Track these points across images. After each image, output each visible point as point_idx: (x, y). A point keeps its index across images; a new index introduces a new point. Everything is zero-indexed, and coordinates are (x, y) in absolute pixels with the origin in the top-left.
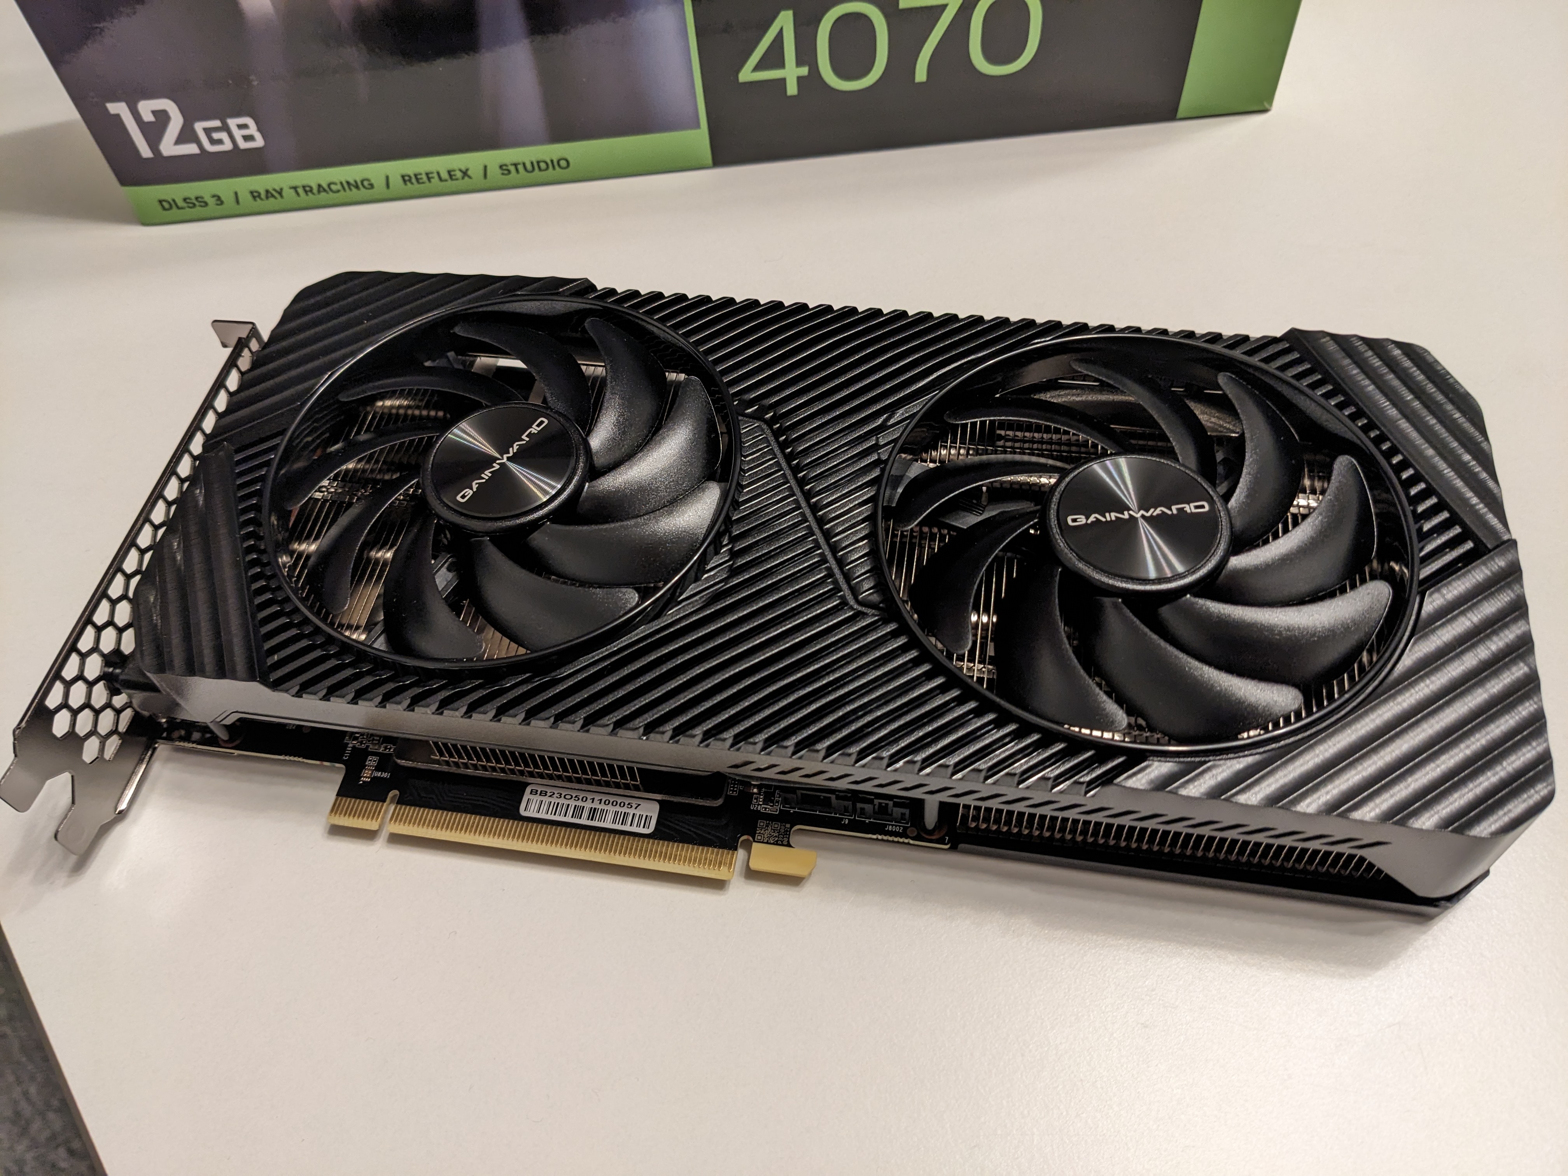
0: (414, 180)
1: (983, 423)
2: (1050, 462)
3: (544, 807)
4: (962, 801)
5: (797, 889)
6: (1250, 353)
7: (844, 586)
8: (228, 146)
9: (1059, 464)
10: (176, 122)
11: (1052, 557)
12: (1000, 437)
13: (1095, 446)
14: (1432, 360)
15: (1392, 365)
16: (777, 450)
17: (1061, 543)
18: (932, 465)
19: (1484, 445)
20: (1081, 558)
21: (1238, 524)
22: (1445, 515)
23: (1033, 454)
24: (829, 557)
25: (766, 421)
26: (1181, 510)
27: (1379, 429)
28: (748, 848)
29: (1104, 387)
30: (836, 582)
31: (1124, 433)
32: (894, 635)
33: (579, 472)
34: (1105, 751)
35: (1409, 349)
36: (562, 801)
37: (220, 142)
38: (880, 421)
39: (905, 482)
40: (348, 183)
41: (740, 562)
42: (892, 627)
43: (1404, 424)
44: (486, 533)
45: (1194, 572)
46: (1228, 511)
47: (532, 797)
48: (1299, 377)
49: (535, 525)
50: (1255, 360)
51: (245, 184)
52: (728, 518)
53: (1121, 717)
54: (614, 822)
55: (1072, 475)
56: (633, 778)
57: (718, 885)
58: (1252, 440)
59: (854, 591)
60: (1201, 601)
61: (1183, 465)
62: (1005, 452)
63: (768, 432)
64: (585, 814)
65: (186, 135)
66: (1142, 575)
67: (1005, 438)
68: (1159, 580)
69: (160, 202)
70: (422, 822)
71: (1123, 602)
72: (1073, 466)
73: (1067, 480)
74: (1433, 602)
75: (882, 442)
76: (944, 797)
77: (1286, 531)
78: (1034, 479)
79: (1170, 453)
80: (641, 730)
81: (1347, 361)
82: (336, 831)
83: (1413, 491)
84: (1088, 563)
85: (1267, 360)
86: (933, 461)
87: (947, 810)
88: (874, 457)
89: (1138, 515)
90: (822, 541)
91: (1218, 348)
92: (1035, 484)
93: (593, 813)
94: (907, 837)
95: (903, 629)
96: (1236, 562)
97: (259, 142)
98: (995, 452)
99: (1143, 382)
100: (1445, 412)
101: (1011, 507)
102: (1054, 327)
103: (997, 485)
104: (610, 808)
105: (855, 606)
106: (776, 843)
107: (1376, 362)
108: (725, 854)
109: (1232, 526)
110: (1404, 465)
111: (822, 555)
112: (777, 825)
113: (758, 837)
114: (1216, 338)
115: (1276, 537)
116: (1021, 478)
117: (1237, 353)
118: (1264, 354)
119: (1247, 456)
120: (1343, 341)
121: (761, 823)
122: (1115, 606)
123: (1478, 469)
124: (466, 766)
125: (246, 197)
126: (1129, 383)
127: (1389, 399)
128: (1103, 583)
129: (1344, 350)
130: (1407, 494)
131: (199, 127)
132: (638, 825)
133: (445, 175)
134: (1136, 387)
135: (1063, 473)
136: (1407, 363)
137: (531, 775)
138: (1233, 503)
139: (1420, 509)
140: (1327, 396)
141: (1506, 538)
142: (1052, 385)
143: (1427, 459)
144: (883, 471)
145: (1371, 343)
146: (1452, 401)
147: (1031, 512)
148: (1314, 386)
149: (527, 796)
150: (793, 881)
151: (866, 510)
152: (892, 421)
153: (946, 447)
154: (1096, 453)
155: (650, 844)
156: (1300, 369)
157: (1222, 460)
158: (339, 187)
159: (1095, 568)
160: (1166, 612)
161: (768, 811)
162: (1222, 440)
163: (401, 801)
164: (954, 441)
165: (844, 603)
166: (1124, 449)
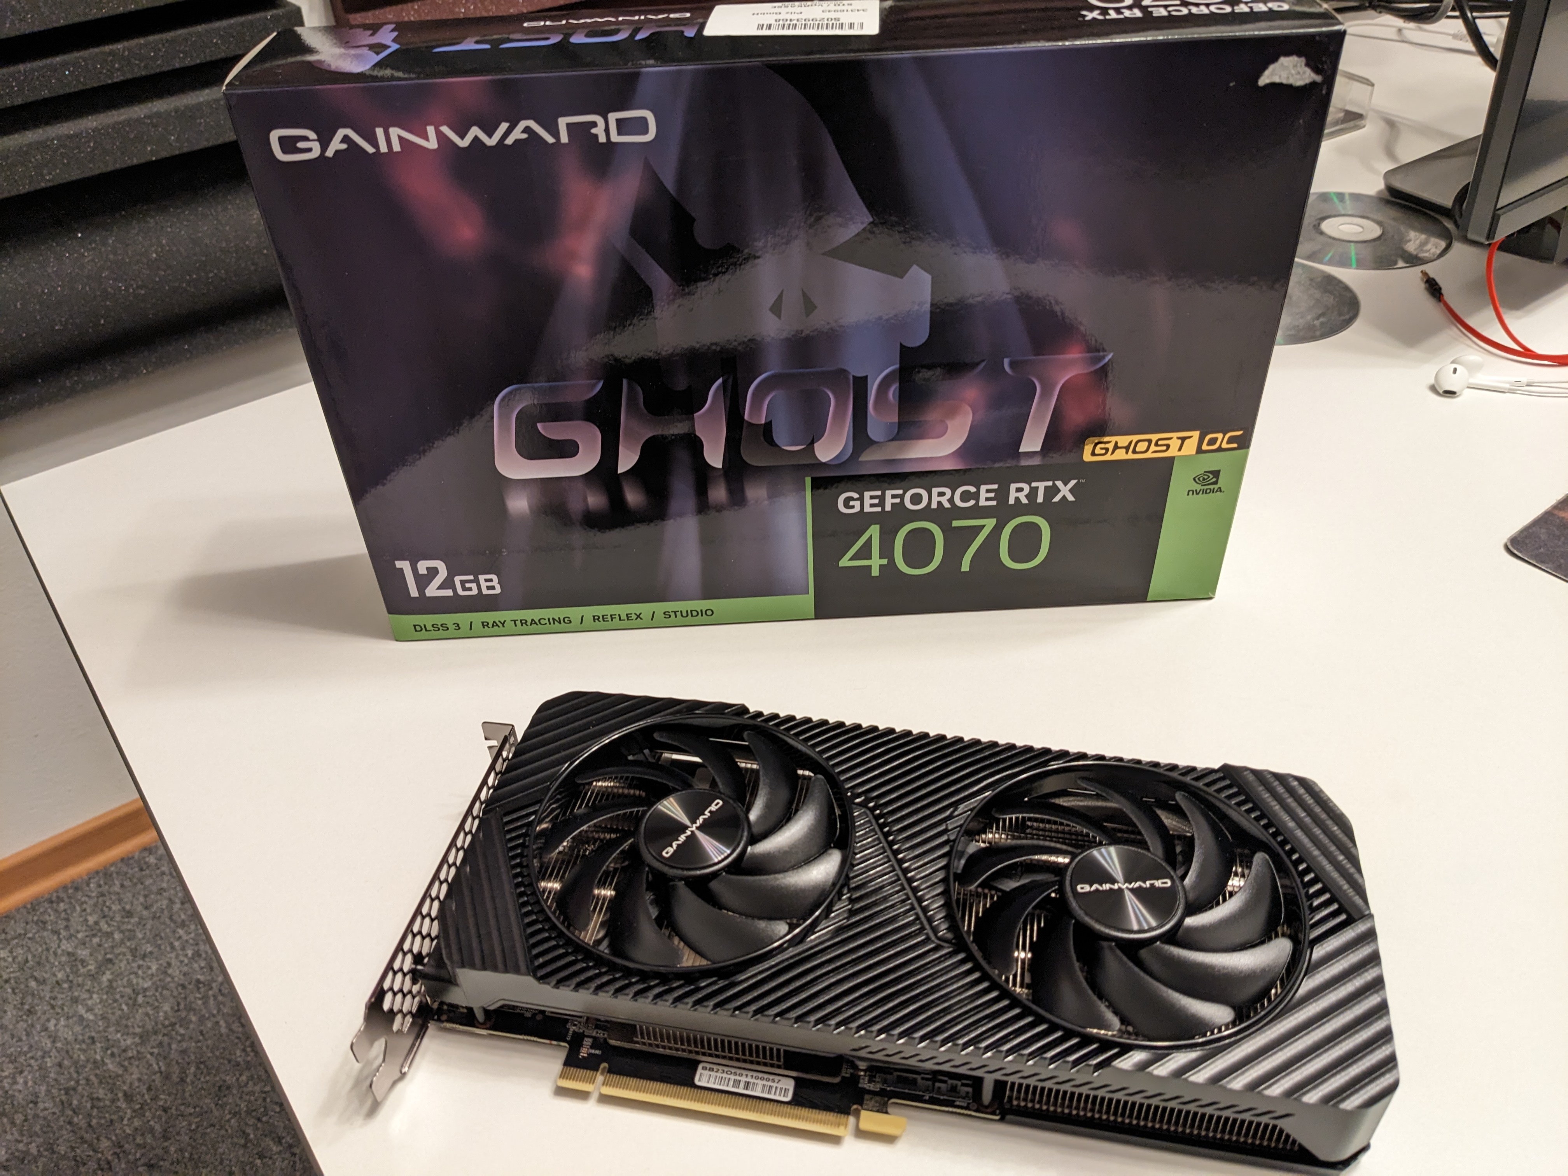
0: (601, 619)
1: (1017, 818)
2: (1064, 847)
3: (712, 1079)
4: (1010, 1079)
5: (892, 1146)
6: (1197, 779)
7: (927, 927)
8: (475, 592)
9: (1070, 849)
10: (443, 573)
11: (1068, 913)
12: (1028, 827)
13: (1094, 837)
14: (1318, 790)
15: (1291, 791)
16: (877, 829)
17: (1074, 904)
18: (982, 845)
19: (1353, 850)
20: (1087, 914)
21: (1191, 896)
22: (1327, 896)
23: (1052, 841)
24: (916, 905)
25: (869, 809)
26: (1152, 885)
27: (1283, 835)
28: (857, 1115)
29: (1098, 797)
30: (921, 923)
31: (1114, 829)
32: (962, 962)
33: (744, 839)
34: (1105, 1045)
35: (1302, 781)
36: (725, 1075)
37: (470, 589)
38: (948, 813)
39: (966, 856)
40: (554, 619)
41: (857, 906)
42: (961, 956)
43: (1299, 833)
44: (681, 879)
45: (1161, 927)
46: (1183, 887)
47: (703, 1072)
48: (1230, 797)
49: (715, 875)
50: (1200, 784)
51: (478, 617)
52: (847, 876)
53: (1116, 1022)
54: (762, 1092)
55: (1079, 857)
56: (779, 1059)
57: (835, 1140)
58: (1199, 839)
59: (935, 930)
60: (1167, 947)
61: (1153, 854)
62: (1032, 838)
63: (871, 816)
64: (742, 1085)
65: (448, 584)
66: (1129, 928)
67: (1031, 827)
68: (1139, 932)
69: (415, 626)
70: (626, 1087)
71: (1116, 945)
72: (1080, 851)
73: (1077, 860)
74: (1318, 952)
75: (950, 827)
76: (998, 1076)
77: (1224, 900)
78: (1053, 858)
79: (1143, 844)
80: (793, 1020)
81: (1261, 788)
82: (561, 1092)
83: (1307, 879)
84: (1092, 917)
85: (1208, 785)
86: (984, 842)
87: (1000, 1086)
88: (945, 838)
89: (1124, 887)
90: (911, 894)
91: (1175, 775)
92: (1054, 863)
93: (747, 1085)
94: (970, 1110)
95: (970, 958)
96: (1189, 921)
97: (498, 590)
98: (1026, 838)
99: (1124, 794)
100: (1327, 826)
101: (1039, 877)
102: (1063, 755)
103: (1029, 862)
104: (759, 1081)
105: (936, 941)
106: (878, 1111)
107: (1281, 790)
108: (842, 1118)
109: (1186, 897)
110: (1300, 861)
111: (911, 904)
112: (878, 1098)
113: (865, 1107)
114: (1174, 768)
115: (1218, 904)
116: (1044, 857)
117: (1188, 779)
118: (1207, 780)
119: (1196, 849)
120: (1258, 774)
121: (867, 1097)
122: (1110, 947)
123: (1349, 866)
124: (657, 1046)
125: (477, 625)
126: (1116, 795)
127: (1290, 815)
128: (1102, 932)
129: (1261, 781)
130: (1302, 881)
131: (457, 579)
132: (780, 1095)
133: (624, 617)
134: (1122, 799)
135: (1073, 856)
136: (1301, 791)
137: (704, 1054)
138: (1187, 881)
139: (1311, 891)
140: (1249, 811)
141: (1367, 913)
142: (1063, 793)
143: (1314, 858)
144: (952, 848)
145: (1278, 776)
146: (1331, 818)
147: (1052, 882)
148: (1239, 804)
149: (700, 1070)
150: (889, 1139)
151: (940, 876)
152: (956, 813)
153: (992, 832)
154: (1095, 842)
155: (788, 1109)
156: (1231, 791)
157: (1181, 852)
158: (547, 621)
159: (1097, 921)
160: (1144, 953)
161: (871, 1089)
162: (1181, 837)
163: (610, 1071)
164: (998, 829)
165: (928, 940)
166: (1114, 842)
